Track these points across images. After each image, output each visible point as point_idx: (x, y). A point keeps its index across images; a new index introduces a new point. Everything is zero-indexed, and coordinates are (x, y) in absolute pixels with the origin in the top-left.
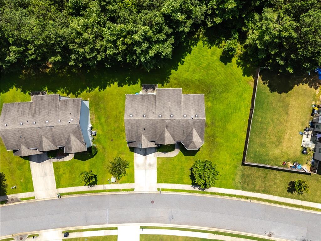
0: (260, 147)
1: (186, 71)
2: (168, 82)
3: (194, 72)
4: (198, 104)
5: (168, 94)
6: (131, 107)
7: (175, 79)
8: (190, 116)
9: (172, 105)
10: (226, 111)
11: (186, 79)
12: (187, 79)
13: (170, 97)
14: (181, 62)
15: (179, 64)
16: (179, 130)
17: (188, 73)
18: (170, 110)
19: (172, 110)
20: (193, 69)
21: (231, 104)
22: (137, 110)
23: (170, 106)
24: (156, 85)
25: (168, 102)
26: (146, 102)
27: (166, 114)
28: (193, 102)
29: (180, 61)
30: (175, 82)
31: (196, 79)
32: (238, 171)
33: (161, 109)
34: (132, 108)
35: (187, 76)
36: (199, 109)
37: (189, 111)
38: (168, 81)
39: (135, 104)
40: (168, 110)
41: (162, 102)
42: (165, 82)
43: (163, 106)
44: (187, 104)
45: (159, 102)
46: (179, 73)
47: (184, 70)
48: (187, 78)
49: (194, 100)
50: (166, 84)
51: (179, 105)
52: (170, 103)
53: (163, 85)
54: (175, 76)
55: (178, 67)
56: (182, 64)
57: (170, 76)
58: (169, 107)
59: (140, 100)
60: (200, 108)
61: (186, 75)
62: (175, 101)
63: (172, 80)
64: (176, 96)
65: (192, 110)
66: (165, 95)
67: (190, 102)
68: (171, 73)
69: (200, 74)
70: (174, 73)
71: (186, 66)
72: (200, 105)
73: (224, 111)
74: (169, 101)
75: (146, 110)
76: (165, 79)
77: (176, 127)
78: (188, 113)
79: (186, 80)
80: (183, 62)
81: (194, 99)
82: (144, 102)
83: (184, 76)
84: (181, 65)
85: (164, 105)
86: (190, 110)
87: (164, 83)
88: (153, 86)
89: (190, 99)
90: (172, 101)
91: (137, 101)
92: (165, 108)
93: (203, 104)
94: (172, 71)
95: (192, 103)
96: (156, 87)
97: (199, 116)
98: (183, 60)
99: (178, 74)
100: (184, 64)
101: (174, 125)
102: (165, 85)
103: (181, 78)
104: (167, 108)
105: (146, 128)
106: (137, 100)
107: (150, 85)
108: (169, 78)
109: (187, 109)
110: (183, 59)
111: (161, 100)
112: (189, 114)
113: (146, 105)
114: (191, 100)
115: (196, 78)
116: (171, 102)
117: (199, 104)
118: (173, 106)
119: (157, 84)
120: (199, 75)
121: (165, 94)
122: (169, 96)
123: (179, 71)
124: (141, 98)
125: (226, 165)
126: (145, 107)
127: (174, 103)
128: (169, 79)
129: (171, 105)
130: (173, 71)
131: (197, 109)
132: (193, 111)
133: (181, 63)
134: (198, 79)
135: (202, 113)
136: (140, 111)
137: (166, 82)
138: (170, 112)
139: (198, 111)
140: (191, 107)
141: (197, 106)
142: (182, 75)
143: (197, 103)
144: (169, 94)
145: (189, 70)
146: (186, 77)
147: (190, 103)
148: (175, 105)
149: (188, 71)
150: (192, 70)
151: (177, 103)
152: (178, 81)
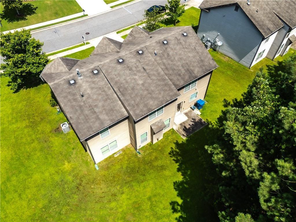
1: (155, 196)
2: (172, 153)
3: (137, 206)
4: (82, 111)
5: (154, 96)
6: (195, 48)
7: (163, 168)
8: (85, 76)
9: (133, 81)
10: (22, 176)
11: (143, 182)
12: (139, 182)
13: (146, 92)
14: (179, 207)
15: (180, 201)
17: (148, 194)
18: (131, 69)
19: (128, 72)
20: (143, 210)
21: (16, 195)
22: (183, 48)
23: (137, 77)
24: (186, 137)
25: (145, 82)
26: (181, 68)
27: (134, 60)
28: (96, 110)
29: (184, 208)
30: (159, 163)
31: (123, 193)
33: (147, 65)
34: (193, 48)
35: (145, 187)
36: (75, 100)
37: (93, 85)
38: (174, 155)
39: (194, 57)
40: (134, 69)
41: (154, 77)
42: (178, 150)
43: (148, 71)
44: (106, 100)
45: (159, 74)
46: (164, 182)
47: (159, 194)
48: (142, 185)
49: (98, 116)
50: (172, 148)
51: (121, 87)
52: (141, 82)
53: (177, 144)
54: (167, 173)
55: (176, 193)
56: (173, 204)
57: (177, 166)
58: (135, 75)
59: (192, 68)
60: (74, 103)
61: (149, 189)
62: (133, 89)
63: (168, 162)
64: (138, 100)
65: (89, 91)
66: (157, 92)
67: (103, 106)
68: (180, 173)
69: (120, 210)
70: (174, 175)
71: (161, 206)
72: (77, 110)
73: (28, 175)
74: (143, 85)
75: (171, 53)
76: (180, 155)
78: (93, 82)
79: (142, 178)
80: (175, 211)
81: (98, 118)
82: (182, 66)
83: (151, 182)
84: (174, 200)
85: (147, 73)
86: (92, 88)
87: (177, 148)
88: (190, 133)
89: (107, 114)
90: (138, 87)
91: (194, 62)
92: (142, 70)
93: (71, 115)
94: (182, 177)
95: (96, 106)
96: (185, 135)
97: (66, 86)
98: (178, 215)
99: (166, 180)
100: (170, 207)
102: (174, 146)
103: (153, 176)
104: (139, 71)
106: (195, 64)
107: (195, 130)
108: (177, 161)
109: (100, 88)
110: (181, 217)
111: (159, 80)
112: (90, 80)
113: (175, 62)
114: (104, 112)
115: (124, 196)
116: (138, 85)
117: (79, 112)
118: (130, 78)
119: (187, 140)
120: (121, 207)
121: (160, 93)
122: (150, 94)
123: (167, 185)
124: (193, 71)
126: (176, 59)
127: (132, 85)
128: (174, 160)
129: (135, 79)
130: (180, 178)
131: (78, 97)
132: (85, 90)
133: (178, 205)
134: (118, 198)
135: (65, 94)
136: (178, 48)
137: (176, 151)
138: (128, 67)
139: (74, 95)
140: (95, 97)
141: (82, 104)
142: (155, 184)
143: (87, 112)
144: (152, 98)
145: (149, 203)
146: (145, 183)
147: (100, 104)
148: (127, 82)
149: (150, 199)
150: (143, 207)
151: (126, 89)
152: (154, 166)
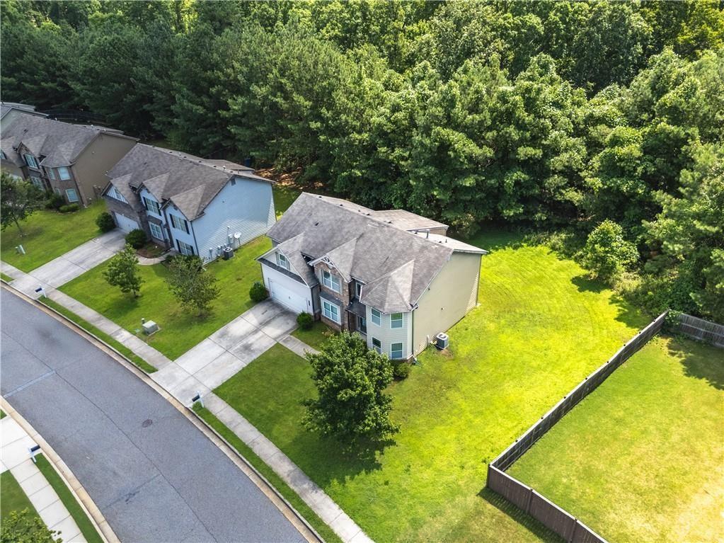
0: (579, 479)
16: (380, 253)
32: (454, 507)
77: (378, 245)
101: (378, 239)
105: (321, 223)
125: (429, 466)
